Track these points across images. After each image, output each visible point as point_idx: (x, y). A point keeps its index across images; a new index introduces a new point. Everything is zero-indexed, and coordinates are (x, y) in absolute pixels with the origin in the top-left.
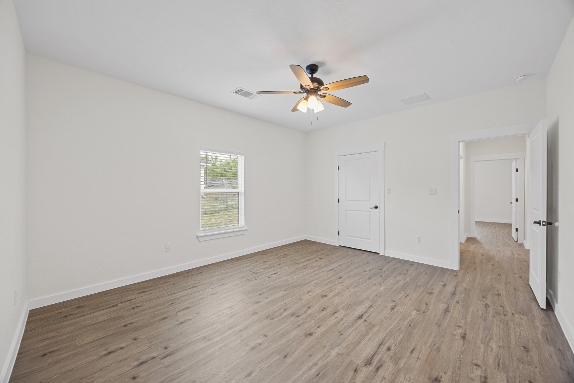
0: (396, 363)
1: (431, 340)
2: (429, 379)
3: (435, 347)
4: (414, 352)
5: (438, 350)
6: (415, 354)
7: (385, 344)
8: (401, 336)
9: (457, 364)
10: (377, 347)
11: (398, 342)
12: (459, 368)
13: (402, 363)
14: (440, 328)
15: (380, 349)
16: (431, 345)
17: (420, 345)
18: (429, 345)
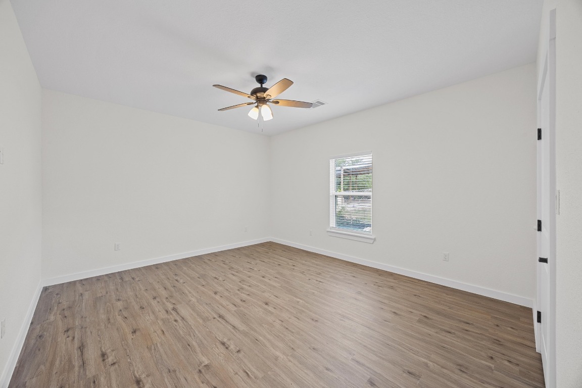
0: (162, 320)
1: (161, 350)
2: (139, 329)
3: (153, 348)
4: (161, 332)
5: (149, 348)
6: (159, 332)
7: (181, 320)
8: (181, 333)
9: (128, 351)
10: (182, 316)
11: (178, 328)
12: (126, 349)
13: (160, 323)
14: (167, 370)
15: (179, 317)
16: (157, 346)
17: (164, 339)
18: (159, 345)
